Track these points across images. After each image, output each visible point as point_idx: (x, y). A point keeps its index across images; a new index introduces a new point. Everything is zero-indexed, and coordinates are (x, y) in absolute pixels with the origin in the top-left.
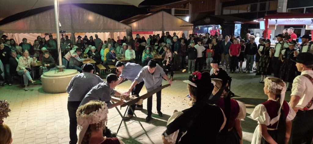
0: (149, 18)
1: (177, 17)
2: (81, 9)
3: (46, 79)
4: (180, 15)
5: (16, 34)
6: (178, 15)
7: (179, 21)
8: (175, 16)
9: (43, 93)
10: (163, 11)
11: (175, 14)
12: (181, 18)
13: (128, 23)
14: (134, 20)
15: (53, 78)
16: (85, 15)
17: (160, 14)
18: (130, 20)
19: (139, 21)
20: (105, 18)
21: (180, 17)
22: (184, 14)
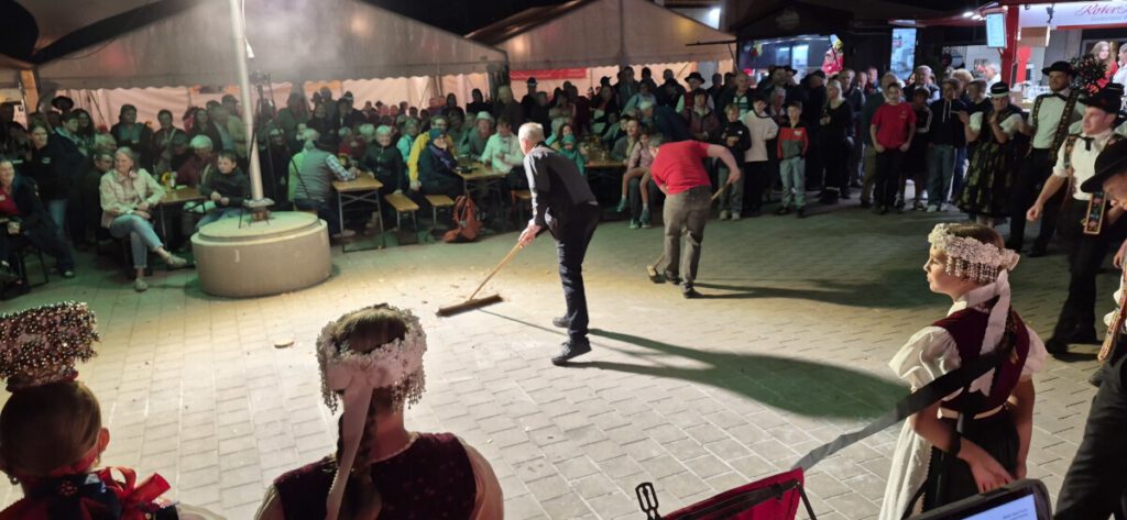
0: (570, 17)
1: (676, 10)
3: (209, 247)
4: (686, 2)
5: (100, 91)
6: (678, 2)
7: (684, 26)
8: (668, 7)
9: (202, 298)
11: (668, 2)
12: (686, 14)
13: (492, 40)
14: (516, 29)
15: (234, 244)
17: (610, 2)
18: (503, 29)
19: (535, 33)
20: (411, 25)
21: (688, 12)
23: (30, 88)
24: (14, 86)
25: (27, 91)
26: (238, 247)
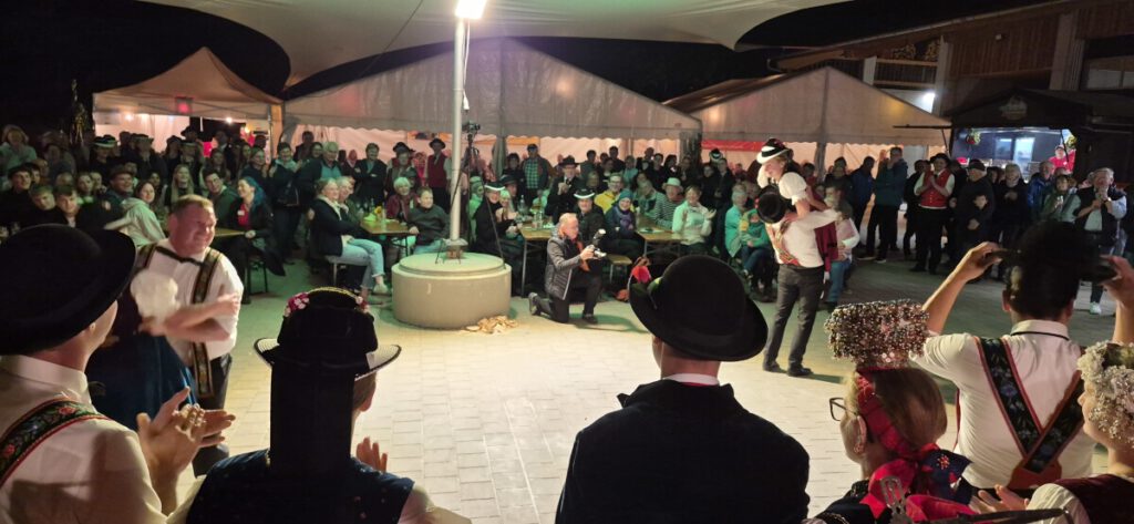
0: (772, 92)
1: (887, 90)
2: (537, 56)
3: (407, 278)
4: (898, 83)
5: (331, 129)
6: (889, 83)
7: (893, 107)
8: (878, 86)
10: (829, 68)
11: (879, 82)
12: (899, 96)
13: (689, 108)
14: (714, 99)
16: (546, 75)
17: (816, 78)
18: (700, 99)
19: (732, 104)
20: (613, 89)
21: (899, 93)
22: (916, 79)
23: (276, 121)
24: (265, 118)
25: (274, 124)
26: (430, 281)
